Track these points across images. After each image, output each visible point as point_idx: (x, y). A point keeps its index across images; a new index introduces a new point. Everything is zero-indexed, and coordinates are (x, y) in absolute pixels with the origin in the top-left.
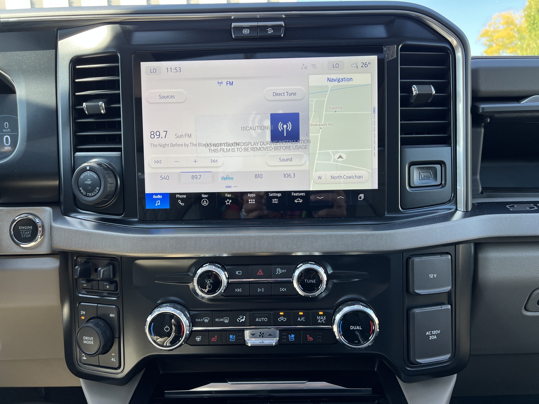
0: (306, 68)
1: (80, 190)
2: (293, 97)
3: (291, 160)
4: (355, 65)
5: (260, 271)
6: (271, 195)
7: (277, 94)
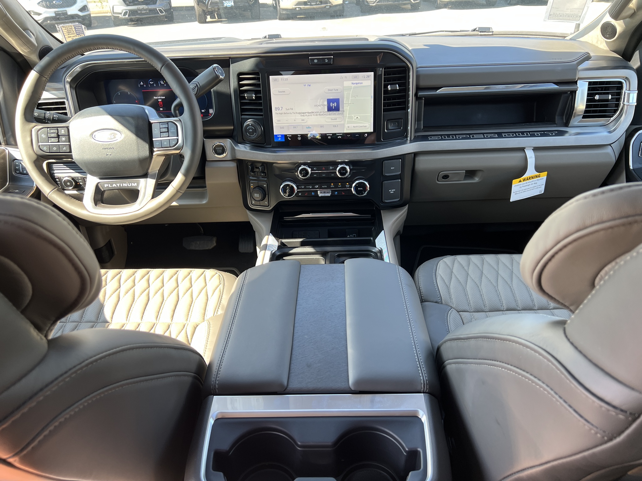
0: (342, 78)
1: (247, 134)
2: (337, 91)
3: (336, 119)
4: (364, 77)
5: (324, 168)
6: (327, 135)
7: (330, 90)
